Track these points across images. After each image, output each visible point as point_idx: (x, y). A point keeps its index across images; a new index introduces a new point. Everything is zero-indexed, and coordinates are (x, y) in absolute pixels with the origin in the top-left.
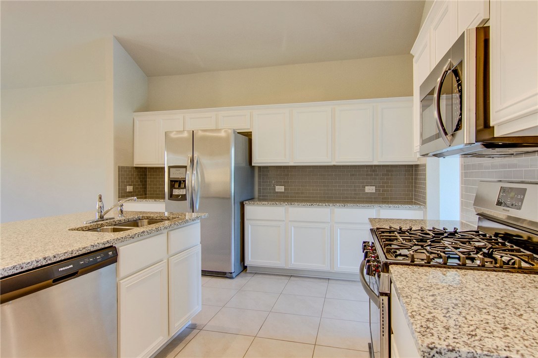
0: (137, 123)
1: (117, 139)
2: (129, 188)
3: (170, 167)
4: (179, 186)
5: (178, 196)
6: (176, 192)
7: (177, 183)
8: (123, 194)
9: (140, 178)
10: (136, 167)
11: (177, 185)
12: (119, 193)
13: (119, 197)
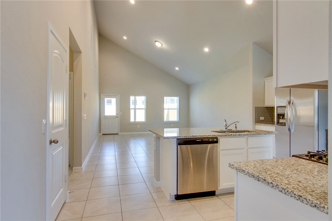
0: (266, 83)
1: (254, 93)
2: (262, 118)
3: (277, 107)
4: (283, 117)
5: (282, 123)
6: (281, 121)
7: (281, 116)
8: (258, 121)
9: (269, 113)
10: (266, 107)
11: (281, 117)
12: (255, 120)
13: (256, 122)
